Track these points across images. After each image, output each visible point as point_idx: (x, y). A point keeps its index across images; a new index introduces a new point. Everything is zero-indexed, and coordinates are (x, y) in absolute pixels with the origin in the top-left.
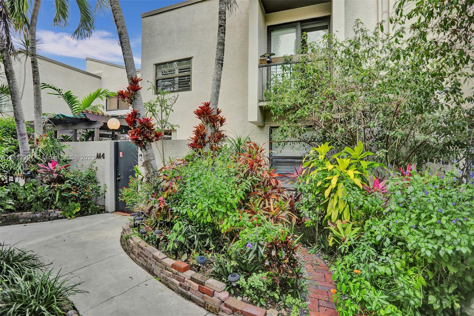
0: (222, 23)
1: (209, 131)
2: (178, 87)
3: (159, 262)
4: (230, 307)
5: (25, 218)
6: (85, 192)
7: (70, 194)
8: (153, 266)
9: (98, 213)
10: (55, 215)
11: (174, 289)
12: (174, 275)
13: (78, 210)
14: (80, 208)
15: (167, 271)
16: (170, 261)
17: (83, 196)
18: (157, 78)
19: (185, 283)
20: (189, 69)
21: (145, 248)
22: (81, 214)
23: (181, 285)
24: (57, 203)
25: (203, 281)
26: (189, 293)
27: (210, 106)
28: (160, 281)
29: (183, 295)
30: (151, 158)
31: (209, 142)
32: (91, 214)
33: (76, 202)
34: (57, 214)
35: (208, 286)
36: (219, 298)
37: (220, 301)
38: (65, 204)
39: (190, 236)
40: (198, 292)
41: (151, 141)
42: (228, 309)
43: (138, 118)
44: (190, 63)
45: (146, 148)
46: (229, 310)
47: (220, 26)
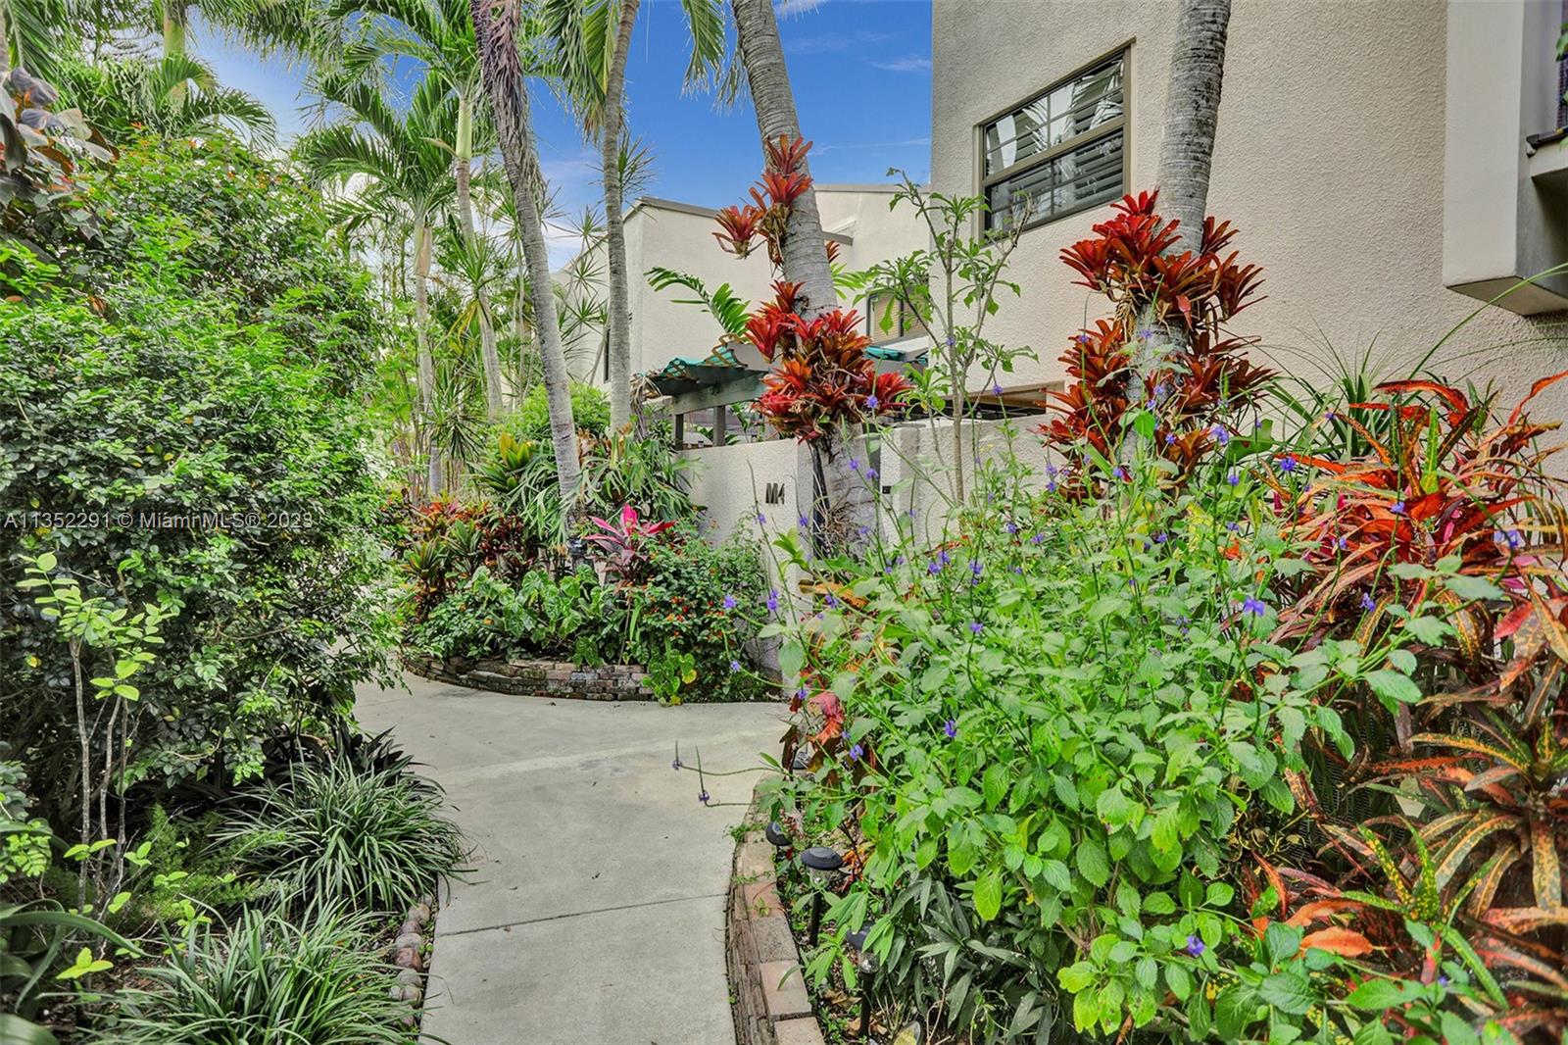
1: (1150, 351)
2: (1072, 198)
5: (560, 681)
6: (712, 620)
7: (665, 621)
9: (759, 698)
10: (631, 685)
13: (690, 677)
14: (694, 673)
17: (705, 632)
18: (989, 180)
22: (703, 692)
24: (635, 647)
27: (1158, 211)
32: (733, 699)
33: (684, 650)
34: (637, 682)
38: (655, 652)
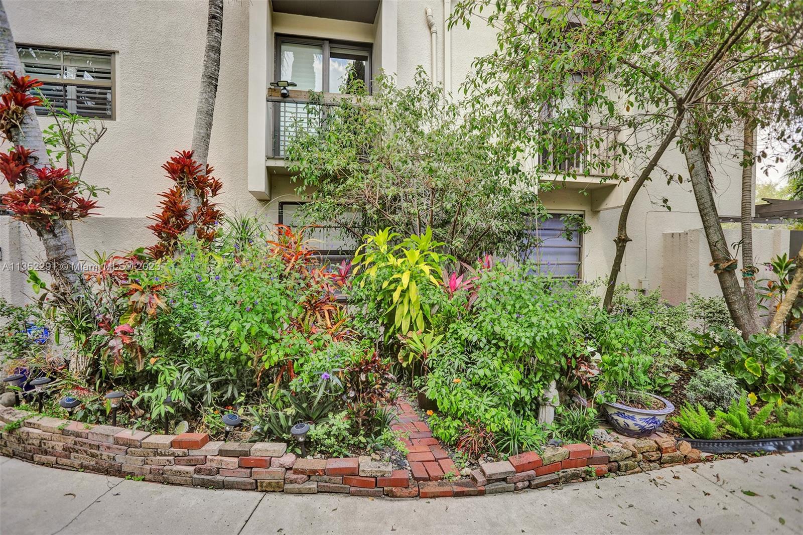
0: (217, 13)
1: (191, 203)
2: (76, 108)
3: (136, 447)
4: (303, 472)
8: (120, 458)
11: (182, 482)
12: (178, 459)
15: (158, 457)
16: (161, 439)
19: (208, 463)
20: (107, 75)
21: (87, 431)
23: (198, 471)
25: (247, 450)
26: (219, 478)
27: (194, 159)
28: (144, 480)
29: (204, 485)
30: (69, 253)
31: (193, 223)
35: (259, 454)
36: (281, 466)
37: (284, 469)
39: (195, 387)
40: (239, 469)
41: (69, 216)
42: (300, 476)
43: (32, 167)
44: (109, 62)
45: (56, 231)
46: (302, 476)
47: (213, 17)
